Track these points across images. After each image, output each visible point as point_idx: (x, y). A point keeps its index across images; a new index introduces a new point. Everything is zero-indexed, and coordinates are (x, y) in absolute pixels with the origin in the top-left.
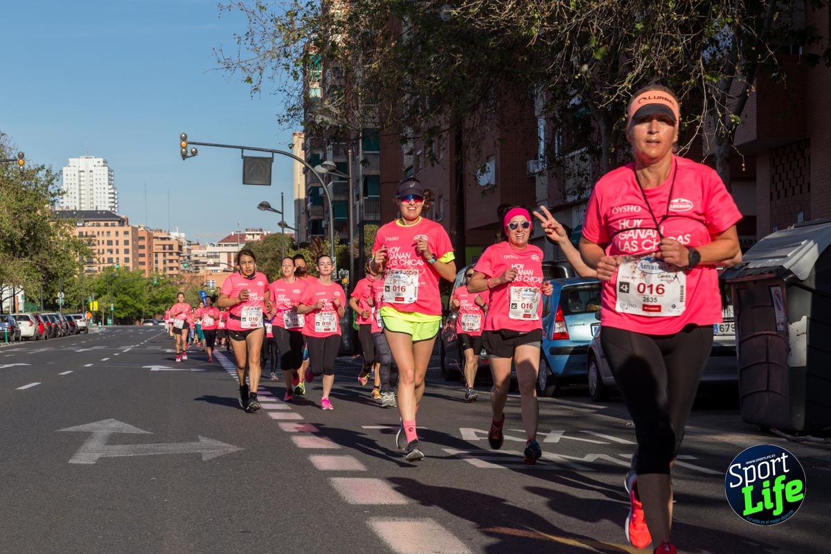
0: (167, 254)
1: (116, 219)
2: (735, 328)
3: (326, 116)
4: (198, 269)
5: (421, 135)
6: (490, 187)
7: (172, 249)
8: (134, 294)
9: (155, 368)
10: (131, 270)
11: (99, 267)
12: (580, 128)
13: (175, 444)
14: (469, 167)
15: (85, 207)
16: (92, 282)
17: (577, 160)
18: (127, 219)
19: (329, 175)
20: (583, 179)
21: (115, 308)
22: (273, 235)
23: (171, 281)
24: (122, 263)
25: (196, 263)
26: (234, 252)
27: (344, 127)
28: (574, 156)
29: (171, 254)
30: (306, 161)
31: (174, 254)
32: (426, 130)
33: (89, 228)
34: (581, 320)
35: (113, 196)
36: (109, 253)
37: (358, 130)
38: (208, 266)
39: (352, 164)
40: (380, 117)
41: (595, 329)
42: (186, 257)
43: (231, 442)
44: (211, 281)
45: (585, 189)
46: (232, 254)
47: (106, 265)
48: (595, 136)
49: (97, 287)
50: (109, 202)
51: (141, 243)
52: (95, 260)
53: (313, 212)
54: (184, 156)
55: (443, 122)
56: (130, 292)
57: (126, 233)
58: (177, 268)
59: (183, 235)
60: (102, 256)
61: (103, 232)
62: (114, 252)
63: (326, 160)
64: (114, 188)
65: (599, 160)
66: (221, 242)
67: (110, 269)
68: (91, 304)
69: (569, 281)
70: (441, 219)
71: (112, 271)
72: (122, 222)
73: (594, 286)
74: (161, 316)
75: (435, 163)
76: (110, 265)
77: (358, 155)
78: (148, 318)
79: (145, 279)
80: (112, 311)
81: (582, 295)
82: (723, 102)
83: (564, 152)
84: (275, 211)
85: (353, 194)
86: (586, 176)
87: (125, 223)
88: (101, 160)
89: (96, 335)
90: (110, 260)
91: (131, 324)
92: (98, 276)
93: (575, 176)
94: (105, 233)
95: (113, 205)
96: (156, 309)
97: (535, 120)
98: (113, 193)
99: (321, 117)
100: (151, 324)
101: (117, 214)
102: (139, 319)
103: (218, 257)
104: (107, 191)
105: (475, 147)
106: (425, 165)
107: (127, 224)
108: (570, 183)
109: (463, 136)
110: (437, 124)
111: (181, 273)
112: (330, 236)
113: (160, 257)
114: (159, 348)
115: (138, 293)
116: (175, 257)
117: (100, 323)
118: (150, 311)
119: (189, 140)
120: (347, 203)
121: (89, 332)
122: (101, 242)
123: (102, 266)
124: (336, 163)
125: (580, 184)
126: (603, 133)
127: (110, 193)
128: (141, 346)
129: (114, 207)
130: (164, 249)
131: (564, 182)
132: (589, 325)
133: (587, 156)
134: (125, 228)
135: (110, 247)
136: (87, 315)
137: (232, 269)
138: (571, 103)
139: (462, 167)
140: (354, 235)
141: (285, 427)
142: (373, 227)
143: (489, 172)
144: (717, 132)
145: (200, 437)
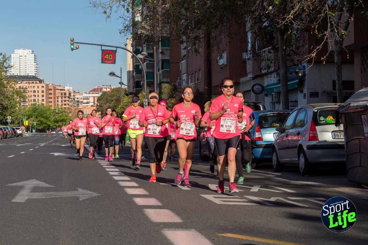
0: (63, 97)
1: (38, 80)
2: (344, 135)
3: (143, 30)
4: (79, 105)
5: (190, 40)
6: (224, 65)
7: (66, 95)
8: (46, 117)
9: (56, 154)
10: (45, 105)
11: (29, 104)
12: (268, 37)
13: (66, 192)
14: (214, 55)
15: (23, 74)
16: (25, 111)
17: (267, 53)
18: (43, 80)
19: (145, 59)
20: (270, 62)
21: (36, 124)
22: (116, 88)
23: (65, 111)
24: (40, 102)
25: (77, 102)
26: (97, 97)
27: (152, 35)
28: (265, 51)
29: (65, 97)
30: (133, 52)
31: (67, 97)
32: (193, 37)
33: (24, 84)
34: (268, 131)
35: (36, 68)
36: (34, 97)
37: (159, 37)
38: (84, 103)
39: (156, 54)
40: (170, 31)
41: (276, 136)
42: (73, 99)
43: (94, 191)
44: (85, 111)
45: (271, 67)
46: (96, 98)
47: (32, 103)
48: (275, 41)
49: (27, 113)
50: (35, 72)
51: (50, 92)
52: (27, 100)
53: (136, 77)
54: (72, 49)
55: (201, 33)
56: (44, 116)
57: (43, 87)
58: (68, 104)
59: (71, 88)
60: (30, 99)
61: (31, 86)
62: (37, 96)
63: (143, 52)
64: (37, 65)
65: (277, 53)
66: (90, 92)
67: (34, 105)
68: (25, 122)
69: (263, 112)
70: (200, 81)
71: (35, 105)
72: (41, 81)
73: (275, 114)
74: (60, 128)
75: (197, 53)
76: (34, 103)
77: (159, 49)
78: (53, 129)
79: (52, 110)
80: (35, 126)
81: (269, 119)
82: (338, 25)
83: (260, 48)
84: (117, 76)
85: (156, 69)
86: (271, 60)
87: (42, 82)
88: (31, 51)
89: (27, 137)
90: (34, 100)
91: (45, 132)
92: (28, 108)
93: (265, 60)
94: (32, 87)
95: (36, 73)
96: (57, 125)
97: (246, 33)
98: (37, 67)
99: (140, 30)
100: (55, 132)
101: (38, 77)
102: (49, 129)
103: (89, 99)
104: (33, 66)
105: (217, 46)
106: (192, 55)
107: (43, 82)
108: (263, 64)
109: (211, 41)
110: (198, 35)
111: (70, 107)
112: (145, 89)
113: (60, 99)
114: (58, 144)
115: (48, 116)
116: (67, 99)
117: (29, 132)
118: (54, 126)
119: (75, 41)
120: (153, 73)
121: (23, 136)
122: (30, 91)
123: (30, 103)
124: (148, 53)
125: (268, 64)
126: (279, 40)
127: (35, 67)
128: (49, 143)
129: (37, 74)
130: (62, 95)
131: (260, 63)
132: (273, 134)
133: (272, 51)
134: (42, 85)
135: (34, 94)
136: (23, 128)
137: (96, 105)
138: (264, 25)
139: (210, 55)
140: (157, 88)
141: (122, 184)
142: (167, 85)
143: (224, 58)
144: (335, 40)
145: (78, 189)
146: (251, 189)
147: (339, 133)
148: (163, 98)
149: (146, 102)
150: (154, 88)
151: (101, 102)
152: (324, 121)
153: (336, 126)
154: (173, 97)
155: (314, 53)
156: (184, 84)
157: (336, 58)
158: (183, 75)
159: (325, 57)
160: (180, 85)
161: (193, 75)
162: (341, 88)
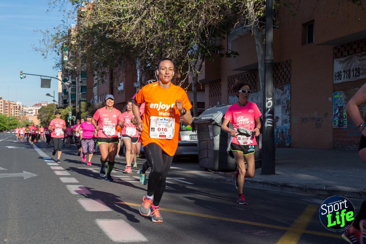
3: (69, 67)
4: (26, 115)
6: (122, 91)
9: (10, 147)
10: (3, 114)
12: (150, 73)
14: (115, 85)
18: (2, 98)
22: (51, 104)
23: (17, 118)
25: (25, 113)
26: (38, 109)
27: (74, 70)
29: (16, 109)
30: (62, 81)
31: (18, 109)
32: (101, 72)
37: (79, 72)
38: (29, 113)
39: (77, 82)
40: (86, 68)
42: (22, 111)
43: (34, 173)
44: (30, 118)
51: (6, 105)
53: (64, 97)
54: (21, 78)
55: (106, 70)
58: (18, 114)
59: (21, 103)
63: (69, 81)
66: (33, 106)
75: (104, 83)
77: (79, 79)
78: (8, 130)
79: (7, 117)
82: (195, 67)
84: (52, 96)
85: (77, 92)
91: (3, 132)
96: (11, 127)
97: (136, 70)
99: (67, 67)
100: (9, 132)
102: (5, 130)
103: (32, 111)
105: (117, 78)
106: (101, 83)
109: (113, 75)
111: (20, 116)
112: (70, 105)
113: (13, 110)
114: (11, 140)
118: (9, 128)
119: (23, 72)
120: (75, 94)
124: (72, 82)
128: (5, 140)
130: (14, 108)
134: (1, 101)
137: (37, 115)
138: (147, 66)
139: (112, 85)
140: (78, 105)
141: (53, 168)
142: (84, 103)
143: (121, 86)
144: (193, 77)
145: (23, 171)
146: (137, 171)
147: (194, 136)
148: (81, 111)
149: (70, 114)
150: (76, 104)
151: (40, 113)
152: (185, 128)
153: (193, 131)
154: (88, 110)
155: (180, 85)
156: (96, 102)
157: (193, 88)
158: (95, 96)
159: (187, 88)
160: (93, 102)
161: (102, 96)
162: (196, 107)
